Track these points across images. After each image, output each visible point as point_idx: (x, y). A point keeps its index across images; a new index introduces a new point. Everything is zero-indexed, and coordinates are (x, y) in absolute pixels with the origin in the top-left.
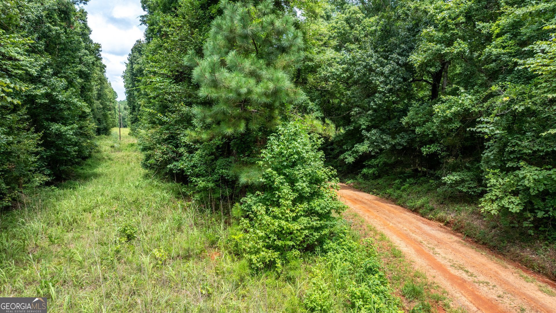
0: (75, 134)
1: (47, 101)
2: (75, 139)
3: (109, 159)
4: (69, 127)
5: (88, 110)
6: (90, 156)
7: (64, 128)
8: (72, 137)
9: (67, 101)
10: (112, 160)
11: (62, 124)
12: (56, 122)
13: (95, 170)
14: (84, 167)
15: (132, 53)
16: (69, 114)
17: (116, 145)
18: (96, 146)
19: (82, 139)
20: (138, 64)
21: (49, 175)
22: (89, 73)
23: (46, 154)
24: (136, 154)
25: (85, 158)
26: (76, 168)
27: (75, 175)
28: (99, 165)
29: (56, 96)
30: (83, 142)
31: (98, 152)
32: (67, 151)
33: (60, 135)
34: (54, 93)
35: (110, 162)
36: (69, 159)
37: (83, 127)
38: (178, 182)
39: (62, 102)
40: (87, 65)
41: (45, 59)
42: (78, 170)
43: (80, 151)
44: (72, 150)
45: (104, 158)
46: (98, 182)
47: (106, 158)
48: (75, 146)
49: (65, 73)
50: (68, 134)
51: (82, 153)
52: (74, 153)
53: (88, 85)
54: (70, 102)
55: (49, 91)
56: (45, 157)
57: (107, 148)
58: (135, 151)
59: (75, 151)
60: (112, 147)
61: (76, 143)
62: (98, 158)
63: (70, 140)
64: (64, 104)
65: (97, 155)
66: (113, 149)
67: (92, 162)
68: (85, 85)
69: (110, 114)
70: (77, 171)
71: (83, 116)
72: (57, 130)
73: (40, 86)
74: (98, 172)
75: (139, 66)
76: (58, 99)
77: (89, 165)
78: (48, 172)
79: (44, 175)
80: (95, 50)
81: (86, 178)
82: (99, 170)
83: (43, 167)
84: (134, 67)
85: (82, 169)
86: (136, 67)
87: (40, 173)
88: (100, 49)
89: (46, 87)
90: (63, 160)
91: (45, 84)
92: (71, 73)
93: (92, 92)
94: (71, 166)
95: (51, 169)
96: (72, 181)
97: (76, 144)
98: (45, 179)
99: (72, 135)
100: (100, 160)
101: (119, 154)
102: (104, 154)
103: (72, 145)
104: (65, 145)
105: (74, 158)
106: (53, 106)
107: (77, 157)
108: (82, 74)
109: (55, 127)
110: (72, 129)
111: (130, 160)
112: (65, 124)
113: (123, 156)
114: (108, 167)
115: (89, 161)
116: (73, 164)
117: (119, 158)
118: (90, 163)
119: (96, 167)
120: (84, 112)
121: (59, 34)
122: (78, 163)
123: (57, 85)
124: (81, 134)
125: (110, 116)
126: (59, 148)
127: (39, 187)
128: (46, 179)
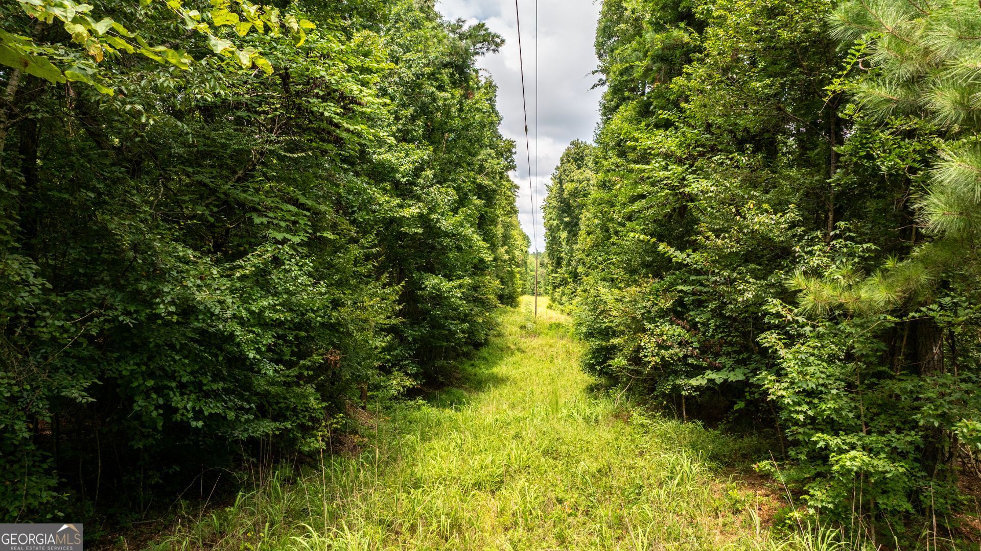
0: (465, 297)
1: (420, 231)
2: (464, 307)
3: (519, 349)
4: (456, 283)
5: (488, 257)
6: (486, 343)
7: (446, 285)
8: (460, 302)
9: (455, 232)
10: (523, 352)
11: (444, 276)
12: (434, 273)
13: (495, 370)
14: (477, 363)
15: (562, 164)
16: (456, 259)
17: (529, 325)
18: (498, 325)
19: (477, 310)
20: (572, 181)
21: (415, 376)
22: (494, 191)
23: (411, 334)
24: (564, 342)
25: (478, 345)
26: (462, 363)
27: (460, 376)
28: (501, 358)
29: (437, 222)
30: (476, 315)
31: (500, 335)
32: (450, 330)
33: (438, 298)
34: (433, 216)
35: (519, 355)
36: (452, 347)
37: (479, 287)
38: (690, 419)
39: (446, 234)
40: (490, 175)
41: (424, 153)
42: (466, 366)
43: (471, 332)
44: (459, 328)
45: (509, 347)
46: (500, 395)
47: (513, 347)
48: (464, 321)
49: (454, 181)
50: (453, 296)
51: (475, 335)
52: (461, 335)
53: (491, 212)
54: (460, 234)
55: (425, 211)
56: (410, 339)
57: (515, 329)
58: (562, 338)
59: (463, 332)
60: (523, 327)
61: (466, 315)
62: (500, 346)
63: (456, 309)
64: (450, 238)
65: (498, 341)
66: (524, 332)
67: (489, 353)
68: (486, 212)
69: (519, 272)
70: (463, 369)
71: (480, 267)
72: (434, 288)
73: (411, 203)
74: (500, 375)
75: (574, 185)
76: (440, 228)
77: (485, 359)
78: (412, 369)
79: (407, 374)
80: (506, 151)
81: (479, 384)
82: (501, 369)
83: (407, 359)
84: (564, 187)
85: (472, 365)
86: (568, 186)
87: (399, 370)
88: (514, 150)
89: (421, 204)
90: (441, 347)
91: (419, 199)
92: (464, 182)
93: (496, 227)
94: (455, 360)
95: (421, 364)
96: (455, 390)
97: (465, 318)
98: (407, 383)
99: (461, 298)
100: (504, 351)
101: (535, 342)
102: (510, 341)
103: (458, 319)
104: (446, 318)
105: (459, 345)
106: (430, 241)
107: (466, 343)
108: (481, 191)
109: (432, 281)
110: (460, 287)
111: (554, 354)
112: (449, 278)
113: (541, 345)
114: (517, 366)
115: (484, 352)
116: (458, 355)
117: (534, 348)
118: (487, 355)
119: (495, 363)
120: (482, 261)
121: (450, 106)
122: (467, 355)
123: (439, 201)
124: (476, 300)
125: (518, 276)
126: (436, 324)
127: (396, 398)
128: (409, 383)
